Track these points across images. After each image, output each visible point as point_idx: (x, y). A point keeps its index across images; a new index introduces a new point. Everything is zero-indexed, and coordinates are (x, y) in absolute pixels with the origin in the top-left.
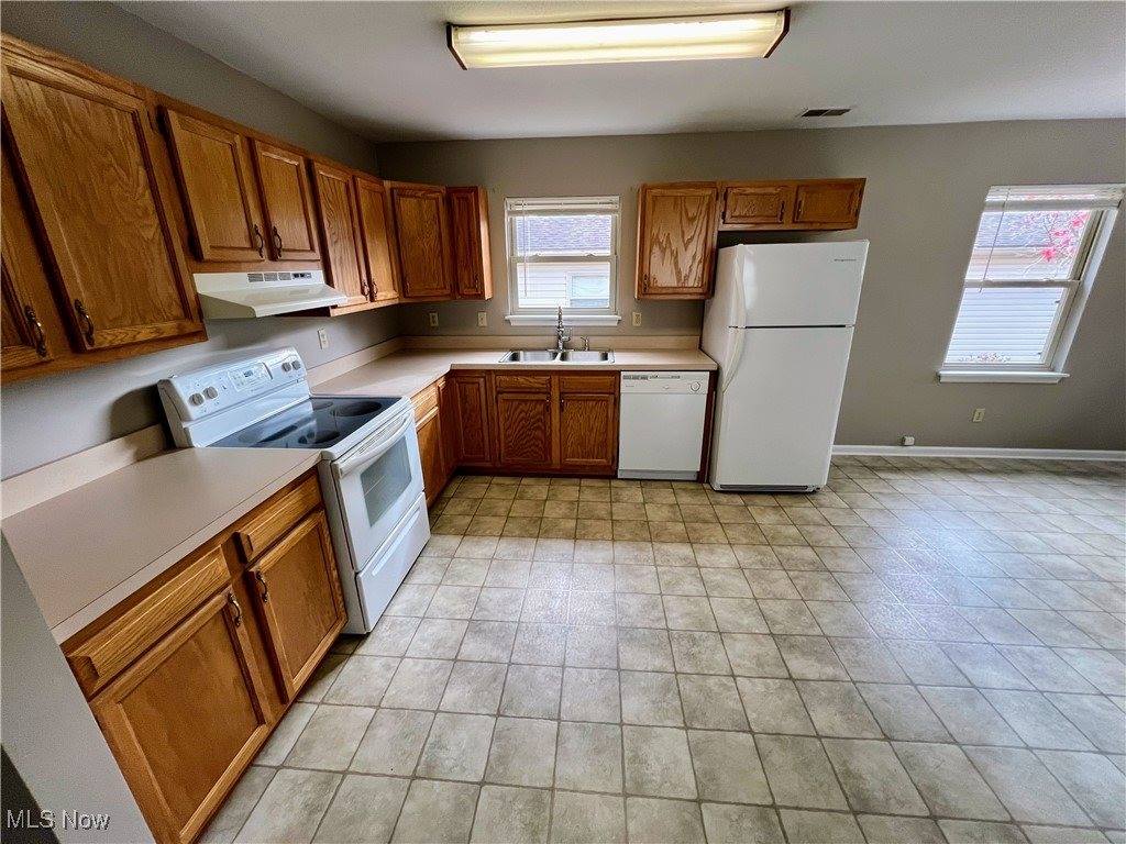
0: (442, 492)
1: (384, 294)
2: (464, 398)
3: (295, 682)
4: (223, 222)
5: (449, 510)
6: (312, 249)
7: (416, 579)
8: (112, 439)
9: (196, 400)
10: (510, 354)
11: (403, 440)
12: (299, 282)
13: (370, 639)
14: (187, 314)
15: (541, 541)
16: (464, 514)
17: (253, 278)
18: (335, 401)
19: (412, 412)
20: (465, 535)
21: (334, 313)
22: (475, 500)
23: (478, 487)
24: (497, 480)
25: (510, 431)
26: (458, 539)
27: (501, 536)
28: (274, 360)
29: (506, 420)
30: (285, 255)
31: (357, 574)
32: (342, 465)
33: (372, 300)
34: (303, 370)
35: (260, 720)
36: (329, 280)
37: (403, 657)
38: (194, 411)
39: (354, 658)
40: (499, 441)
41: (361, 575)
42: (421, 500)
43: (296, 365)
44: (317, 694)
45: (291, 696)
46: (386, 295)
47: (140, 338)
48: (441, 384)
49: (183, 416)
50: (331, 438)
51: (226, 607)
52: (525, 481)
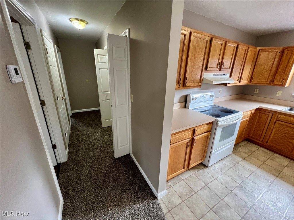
0: (239, 143)
1: (244, 81)
2: (260, 118)
3: (192, 166)
4: (213, 62)
5: (240, 149)
6: (230, 68)
7: (224, 162)
8: (179, 103)
9: (193, 99)
10: (289, 108)
11: (236, 123)
12: (224, 76)
13: (208, 168)
14: (200, 82)
15: (278, 179)
16: (245, 153)
17: (214, 75)
18: (219, 108)
19: (242, 117)
20: (244, 159)
21: (228, 85)
22: (251, 151)
23: (254, 148)
24: (261, 148)
25: (276, 135)
26: (242, 159)
27: (259, 167)
28: (209, 94)
29: (276, 131)
30: (223, 69)
31: (211, 151)
32: (220, 124)
33: (239, 83)
34: (214, 98)
35: (184, 168)
36: (230, 76)
37: (215, 179)
38: (192, 101)
39: (203, 170)
40: (270, 137)
41: (212, 152)
42: (234, 142)
43: (213, 96)
44: (194, 171)
45: (190, 168)
46: (245, 81)
47: (192, 85)
48: (253, 111)
49: (190, 102)
50: (218, 116)
51: (188, 142)
52: (275, 155)
